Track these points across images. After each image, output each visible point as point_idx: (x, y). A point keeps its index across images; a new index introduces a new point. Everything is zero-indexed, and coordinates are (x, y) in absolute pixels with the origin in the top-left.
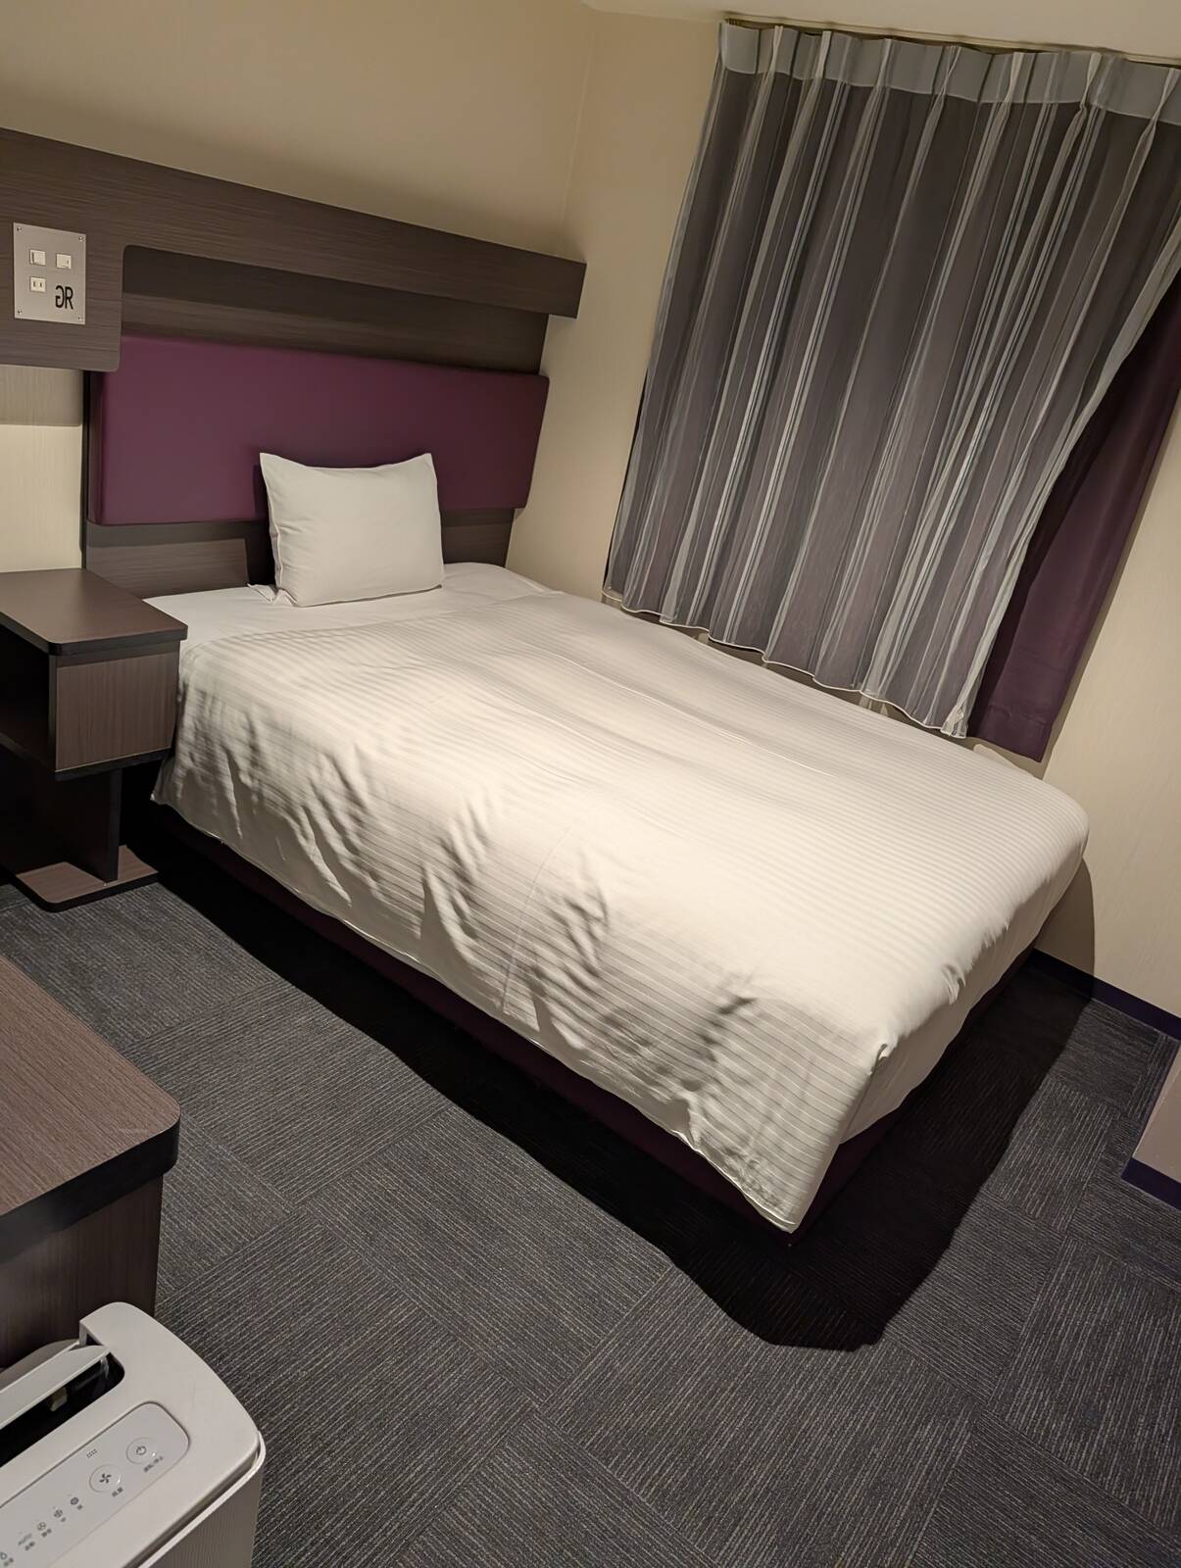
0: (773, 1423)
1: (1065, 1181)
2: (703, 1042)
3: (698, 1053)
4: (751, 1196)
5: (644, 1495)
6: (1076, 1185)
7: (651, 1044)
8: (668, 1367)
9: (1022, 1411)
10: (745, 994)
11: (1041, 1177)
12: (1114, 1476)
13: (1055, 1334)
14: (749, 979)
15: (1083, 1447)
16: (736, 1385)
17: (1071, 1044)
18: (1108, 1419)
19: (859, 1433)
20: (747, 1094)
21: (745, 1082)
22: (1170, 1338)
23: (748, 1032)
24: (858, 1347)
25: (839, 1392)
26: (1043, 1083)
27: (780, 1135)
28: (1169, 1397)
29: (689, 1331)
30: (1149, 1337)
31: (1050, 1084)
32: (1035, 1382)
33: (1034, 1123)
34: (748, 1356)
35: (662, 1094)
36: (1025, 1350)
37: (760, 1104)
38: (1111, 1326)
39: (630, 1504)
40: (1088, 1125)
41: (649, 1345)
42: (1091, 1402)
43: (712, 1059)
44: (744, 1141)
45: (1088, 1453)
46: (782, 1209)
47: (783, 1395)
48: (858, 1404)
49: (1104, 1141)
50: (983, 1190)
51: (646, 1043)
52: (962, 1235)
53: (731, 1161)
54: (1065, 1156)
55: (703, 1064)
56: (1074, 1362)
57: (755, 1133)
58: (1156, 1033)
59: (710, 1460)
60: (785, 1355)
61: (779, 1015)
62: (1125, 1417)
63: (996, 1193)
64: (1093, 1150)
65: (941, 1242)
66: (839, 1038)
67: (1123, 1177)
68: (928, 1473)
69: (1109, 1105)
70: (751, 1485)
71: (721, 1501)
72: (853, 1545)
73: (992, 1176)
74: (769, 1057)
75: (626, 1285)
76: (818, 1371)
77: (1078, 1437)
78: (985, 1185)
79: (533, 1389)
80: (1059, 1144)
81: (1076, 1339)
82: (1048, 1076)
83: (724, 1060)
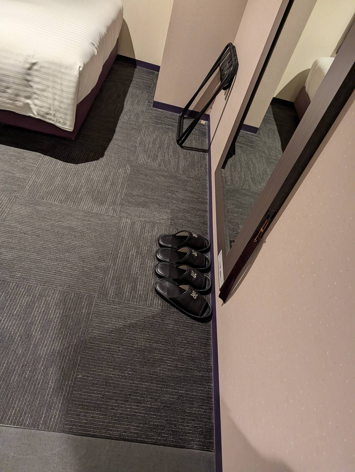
0: (83, 180)
1: (140, 111)
2: (26, 81)
3: (26, 86)
4: (58, 124)
5: (56, 203)
6: (142, 112)
7: (10, 88)
8: (51, 177)
9: (141, 160)
10: (34, 61)
11: (134, 112)
12: (163, 166)
13: (144, 144)
14: (33, 56)
15: (155, 163)
16: (71, 175)
17: (134, 79)
18: (159, 156)
19: (105, 175)
20: (45, 94)
21: (44, 90)
22: (169, 138)
23: (39, 74)
24: (99, 159)
25: (97, 169)
26: (129, 90)
27: (59, 103)
28: (171, 149)
29: (54, 168)
30: (165, 138)
31: (131, 90)
32: (142, 154)
33: (129, 100)
34: (72, 168)
35: (19, 103)
36: (139, 148)
37: (51, 96)
38: (156, 138)
39: (53, 205)
40: (142, 97)
41: (44, 174)
42: (155, 154)
43: (31, 86)
44: (50, 109)
45: (157, 163)
46: (67, 125)
47: (84, 173)
48: (103, 170)
49: (147, 100)
50: (120, 118)
51: (8, 88)
52: (117, 129)
53: (48, 116)
54: (138, 106)
55: (29, 89)
56: (150, 148)
57: (52, 105)
58: (154, 72)
59: (70, 191)
60: (81, 165)
61: (46, 65)
62: (163, 155)
63: (123, 118)
64: (145, 103)
65: (113, 132)
66: (67, 67)
67: (153, 107)
68: (123, 178)
69: (147, 92)
70: (82, 192)
71: (76, 198)
72: (110, 195)
73: (122, 114)
74: (48, 80)
75: (32, 163)
76: (91, 166)
77: (154, 161)
78: (120, 117)
79: (16, 192)
80: (136, 103)
81: (149, 143)
82: (130, 88)
83: (35, 86)
